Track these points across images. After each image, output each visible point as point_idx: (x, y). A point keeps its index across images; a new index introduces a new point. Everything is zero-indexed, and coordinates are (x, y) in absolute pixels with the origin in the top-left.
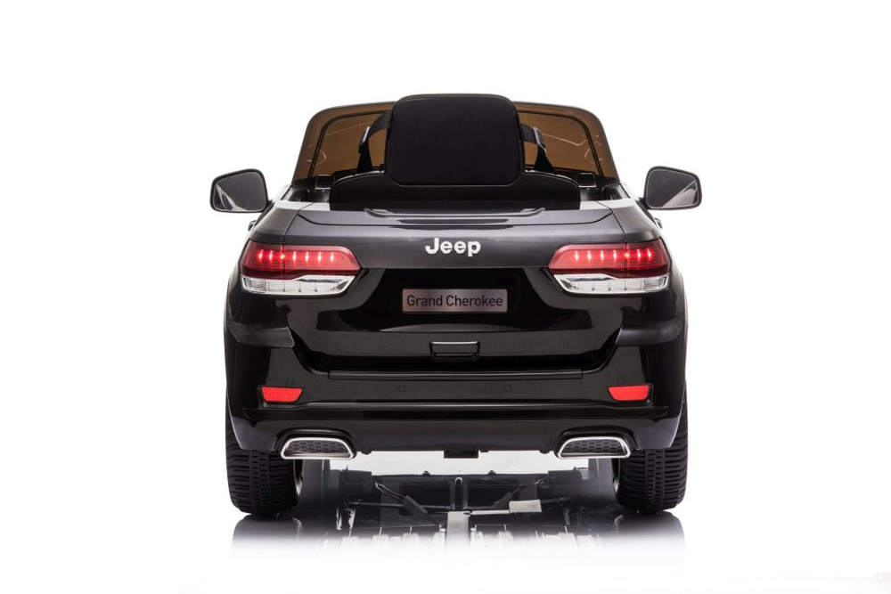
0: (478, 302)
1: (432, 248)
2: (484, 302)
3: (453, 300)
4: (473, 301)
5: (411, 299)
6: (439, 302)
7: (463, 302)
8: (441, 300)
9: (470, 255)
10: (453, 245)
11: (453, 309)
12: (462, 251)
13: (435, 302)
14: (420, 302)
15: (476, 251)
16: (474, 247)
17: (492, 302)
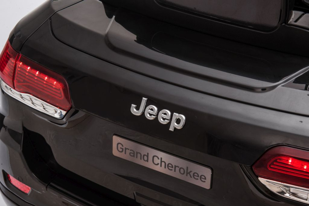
0: (182, 171)
1: (138, 108)
2: (188, 173)
3: (159, 161)
4: (177, 169)
5: (120, 146)
6: (146, 158)
7: (168, 166)
8: (148, 156)
9: (171, 129)
10: (159, 110)
11: (158, 168)
12: (165, 122)
13: (142, 157)
14: (128, 152)
15: (179, 127)
16: (178, 121)
17: (195, 175)
